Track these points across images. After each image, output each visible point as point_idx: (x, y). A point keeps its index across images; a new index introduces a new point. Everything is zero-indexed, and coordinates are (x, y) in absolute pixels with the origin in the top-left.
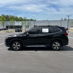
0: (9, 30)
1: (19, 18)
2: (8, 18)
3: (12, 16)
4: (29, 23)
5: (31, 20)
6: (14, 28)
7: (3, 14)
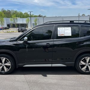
0: (11, 30)
1: (24, 14)
2: (9, 13)
3: (15, 11)
4: (36, 20)
5: (40, 16)
6: (16, 27)
7: (3, 9)
